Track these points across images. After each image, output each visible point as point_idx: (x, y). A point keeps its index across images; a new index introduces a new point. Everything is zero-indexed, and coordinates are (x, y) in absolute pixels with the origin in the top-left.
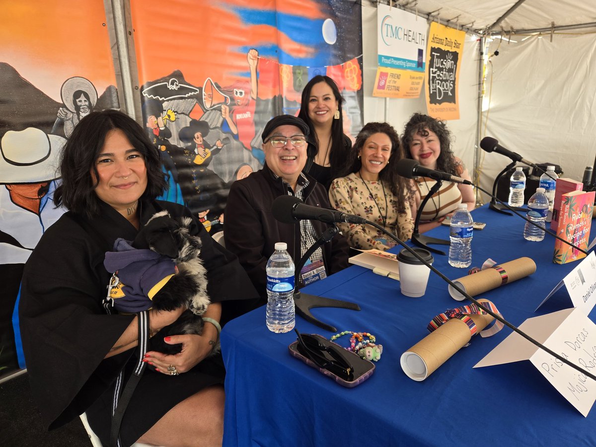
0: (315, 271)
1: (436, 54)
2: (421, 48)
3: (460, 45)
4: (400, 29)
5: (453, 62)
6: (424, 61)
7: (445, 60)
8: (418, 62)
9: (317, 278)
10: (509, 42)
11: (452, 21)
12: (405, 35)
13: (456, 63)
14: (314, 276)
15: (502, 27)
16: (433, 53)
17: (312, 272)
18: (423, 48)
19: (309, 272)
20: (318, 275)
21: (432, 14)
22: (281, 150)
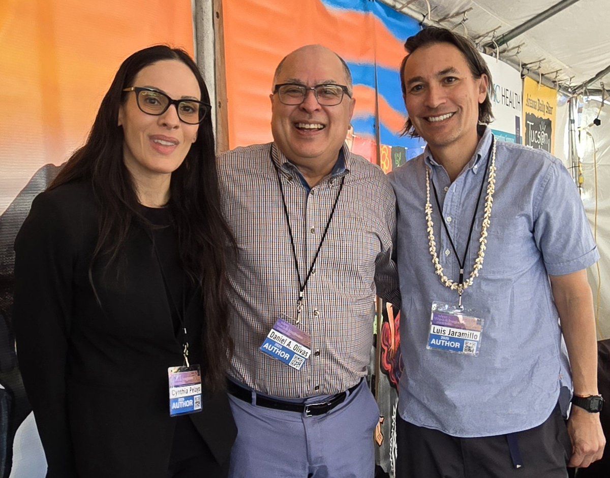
0: (294, 343)
1: (530, 123)
2: (518, 116)
3: (553, 110)
4: (498, 87)
5: (546, 134)
6: (521, 135)
7: (539, 132)
8: (516, 135)
9: (287, 356)
10: (603, 103)
11: (546, 76)
12: (503, 96)
13: (549, 137)
14: (284, 349)
15: (602, 85)
16: (528, 122)
17: (289, 340)
18: (520, 116)
19: (285, 338)
20: (292, 354)
21: (528, 66)
22: (295, 109)
